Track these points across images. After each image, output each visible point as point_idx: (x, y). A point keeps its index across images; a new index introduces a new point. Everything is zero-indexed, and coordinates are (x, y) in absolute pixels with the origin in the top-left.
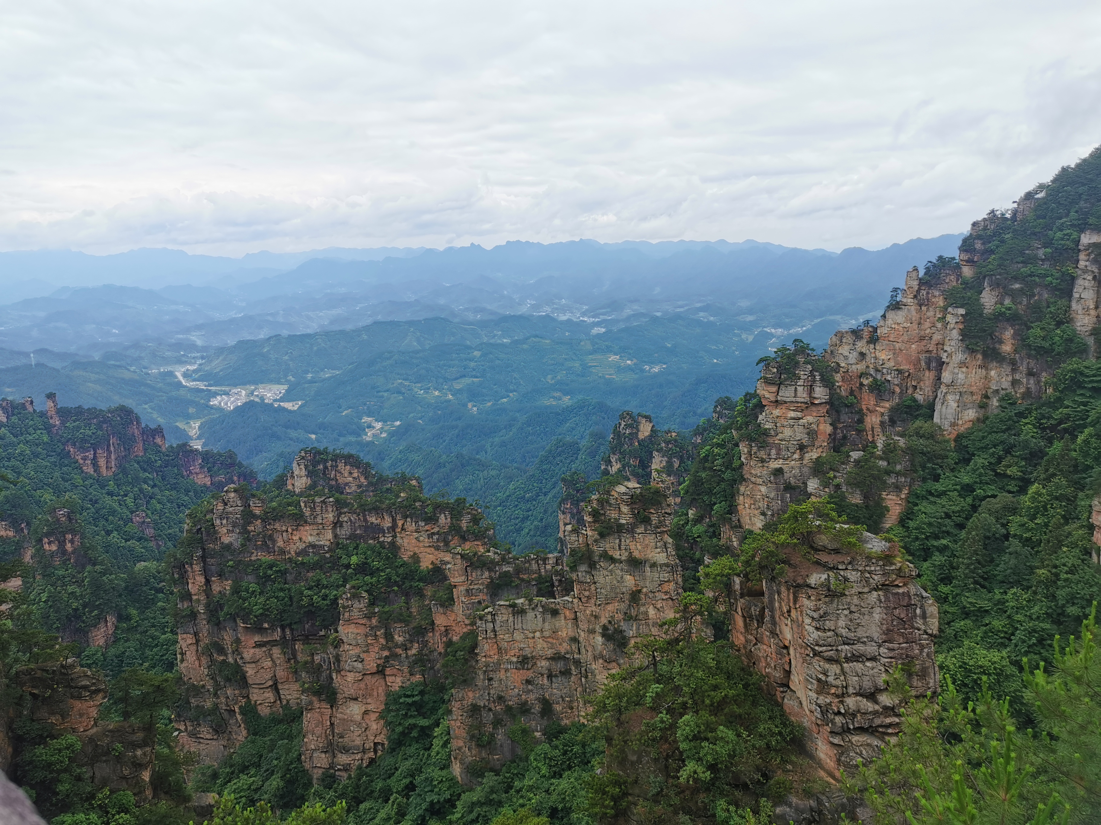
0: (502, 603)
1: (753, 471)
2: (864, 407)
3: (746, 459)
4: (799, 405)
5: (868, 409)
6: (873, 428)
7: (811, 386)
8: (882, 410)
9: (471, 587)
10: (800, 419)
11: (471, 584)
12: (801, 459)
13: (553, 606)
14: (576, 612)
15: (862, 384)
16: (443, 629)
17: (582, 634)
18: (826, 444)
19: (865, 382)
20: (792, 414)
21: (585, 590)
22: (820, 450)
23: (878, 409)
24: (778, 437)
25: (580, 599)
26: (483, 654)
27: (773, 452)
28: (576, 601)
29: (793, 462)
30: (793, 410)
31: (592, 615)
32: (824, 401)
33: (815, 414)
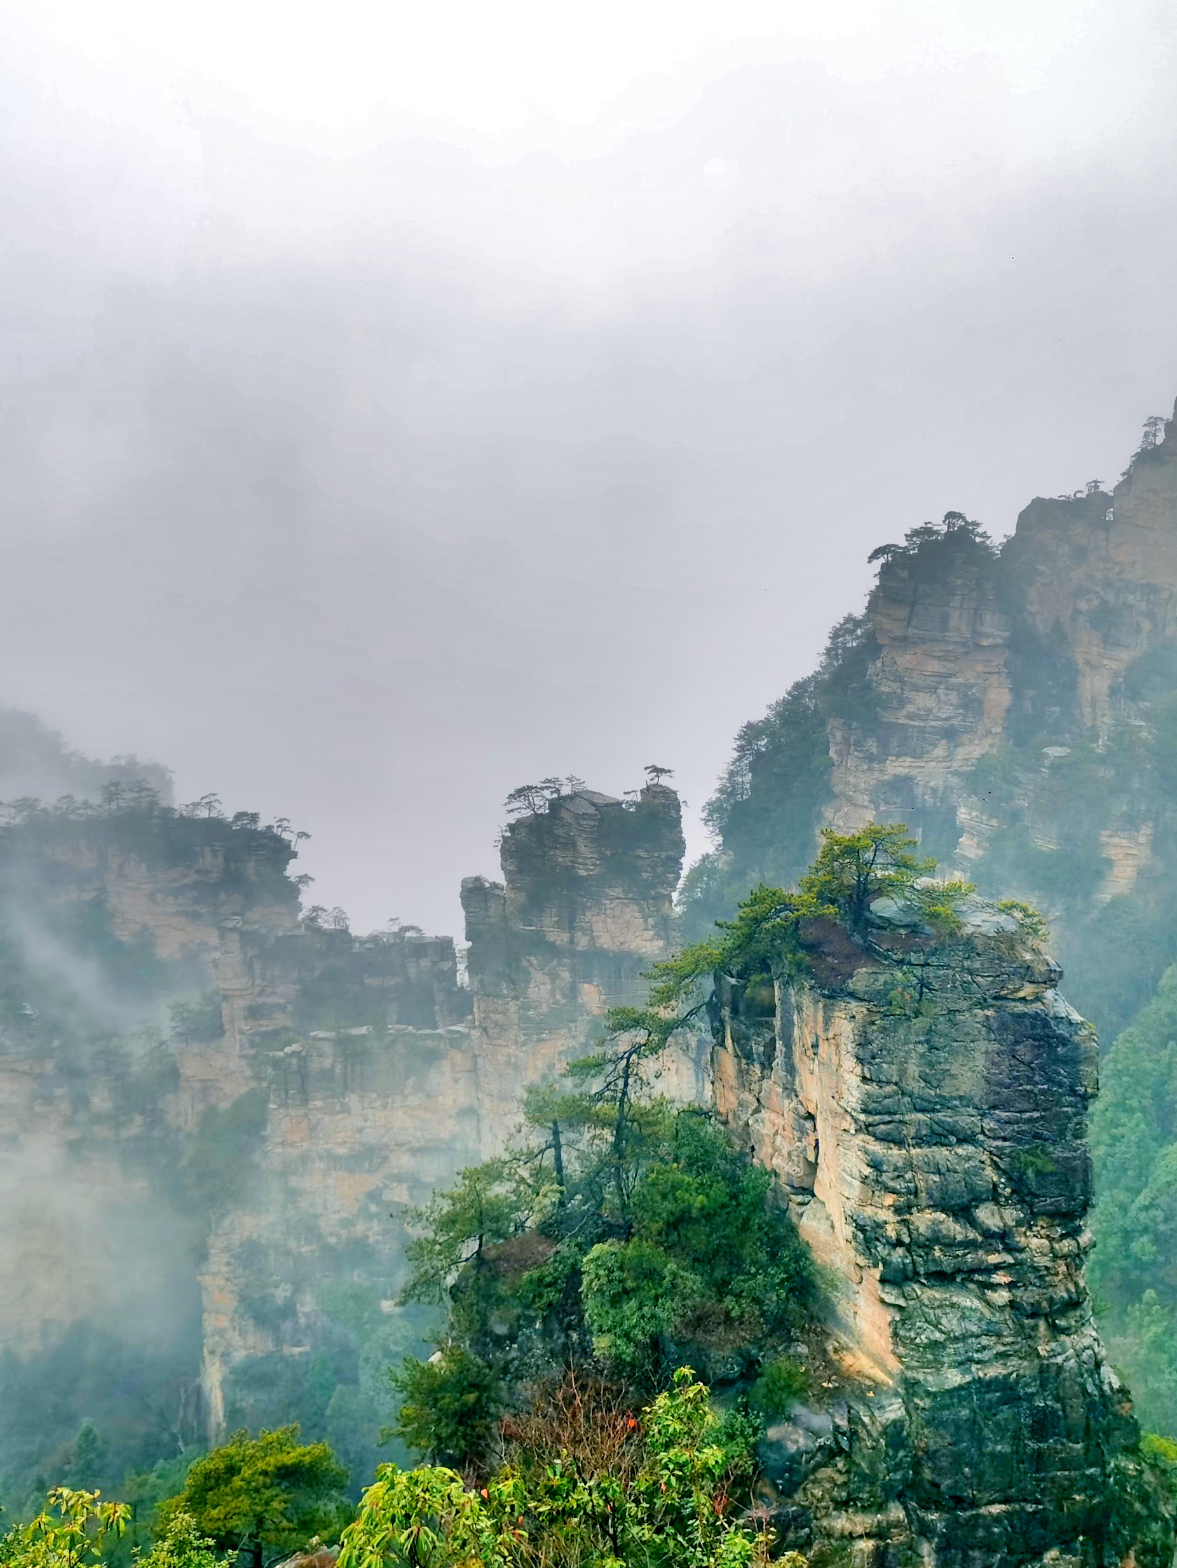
0: (322, 1034)
1: (851, 779)
2: (1080, 659)
3: (839, 753)
4: (950, 648)
5: (1087, 663)
6: (1093, 703)
7: (976, 610)
8: (1114, 665)
9: (260, 1000)
10: (950, 675)
11: (261, 993)
12: (949, 757)
13: (429, 1043)
14: (475, 1056)
15: (1077, 612)
16: (197, 1086)
17: (487, 1102)
18: (999, 730)
19: (1083, 606)
20: (935, 666)
21: (496, 1011)
22: (990, 740)
23: (1105, 662)
24: (904, 712)
25: (485, 1029)
26: (279, 1140)
27: (894, 742)
28: (475, 1033)
29: (933, 764)
30: (939, 658)
31: (509, 1063)
32: (1000, 641)
33: (980, 668)
